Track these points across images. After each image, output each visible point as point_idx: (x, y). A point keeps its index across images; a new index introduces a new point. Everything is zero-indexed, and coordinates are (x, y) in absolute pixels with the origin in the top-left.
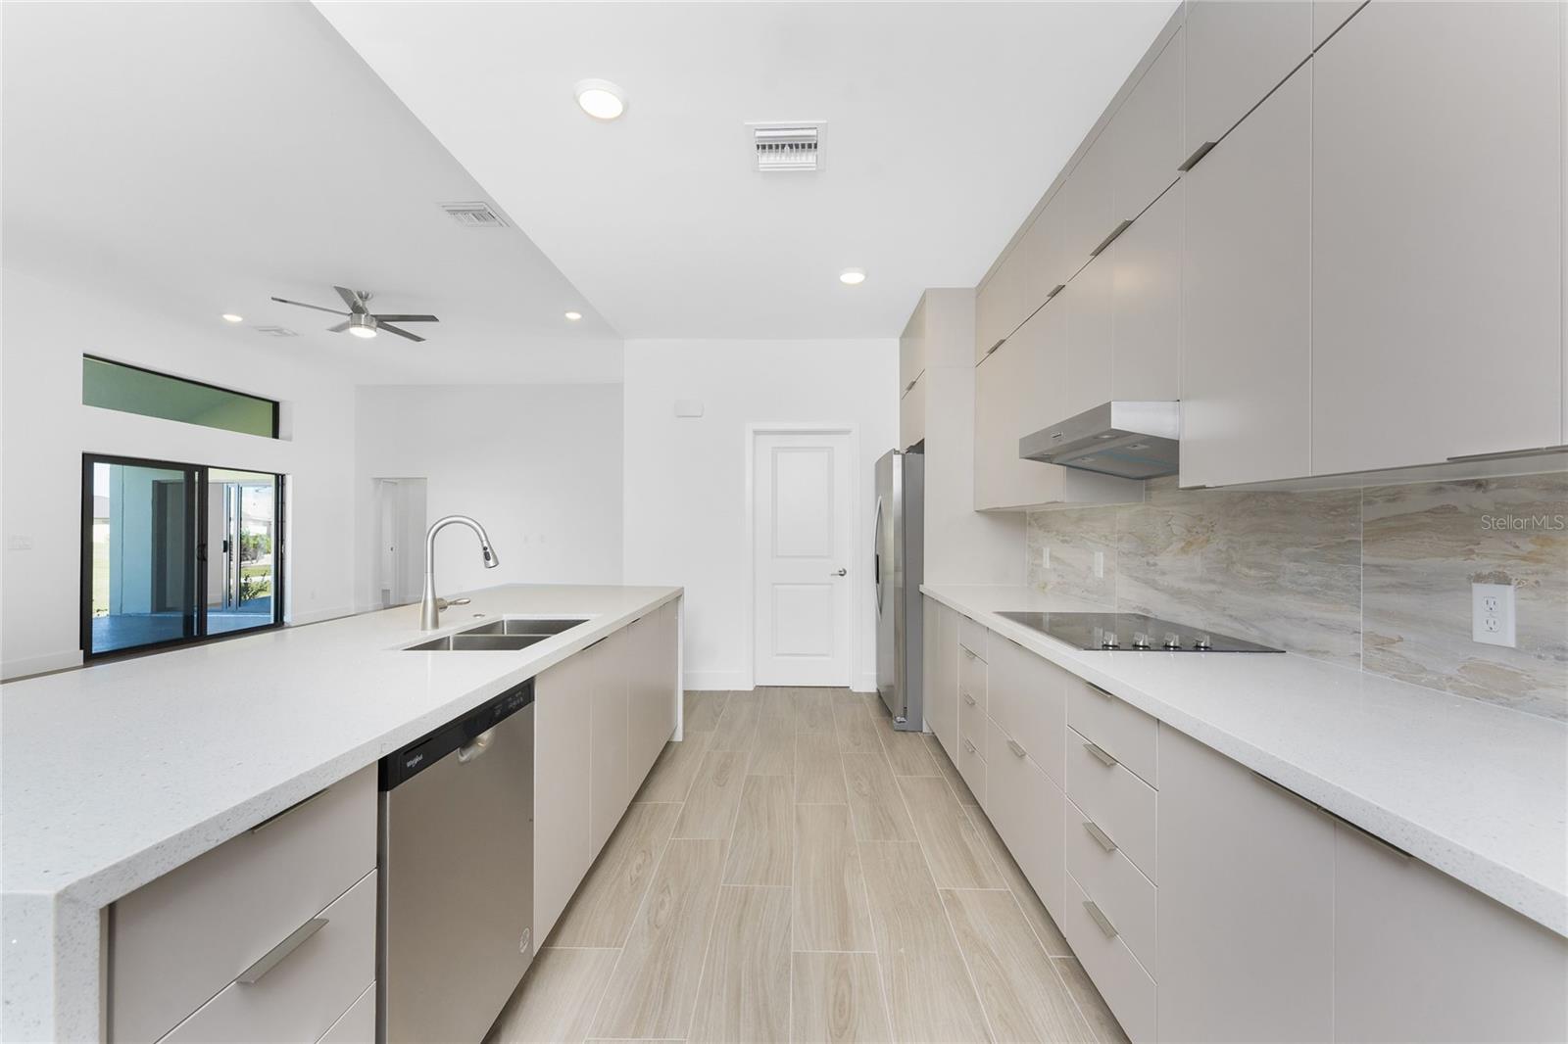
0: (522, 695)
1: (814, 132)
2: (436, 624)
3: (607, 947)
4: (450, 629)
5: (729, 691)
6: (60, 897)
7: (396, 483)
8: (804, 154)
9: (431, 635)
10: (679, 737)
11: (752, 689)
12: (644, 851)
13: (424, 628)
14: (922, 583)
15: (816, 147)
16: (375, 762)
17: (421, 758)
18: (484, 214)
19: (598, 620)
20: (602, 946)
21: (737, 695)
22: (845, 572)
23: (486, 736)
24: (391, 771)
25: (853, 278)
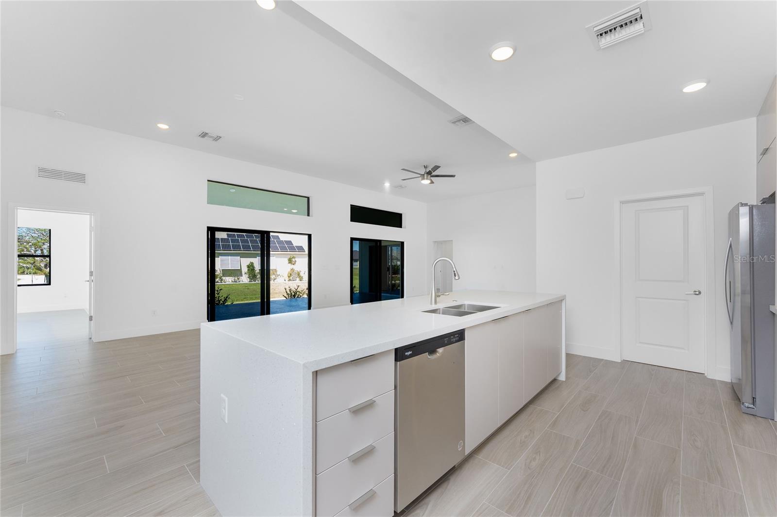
0: (459, 336)
1: (638, 10)
2: (436, 302)
3: (502, 466)
4: (441, 306)
5: (603, 359)
6: (304, 365)
7: (442, 243)
8: (636, 25)
9: (434, 307)
10: (562, 377)
11: (620, 361)
12: (531, 430)
13: (431, 304)
14: (774, 305)
15: (641, 18)
16: (393, 349)
17: (411, 352)
18: (466, 120)
19: (505, 307)
20: (500, 465)
21: (608, 364)
22: (700, 293)
23: (440, 350)
24: (400, 354)
25: (694, 87)
